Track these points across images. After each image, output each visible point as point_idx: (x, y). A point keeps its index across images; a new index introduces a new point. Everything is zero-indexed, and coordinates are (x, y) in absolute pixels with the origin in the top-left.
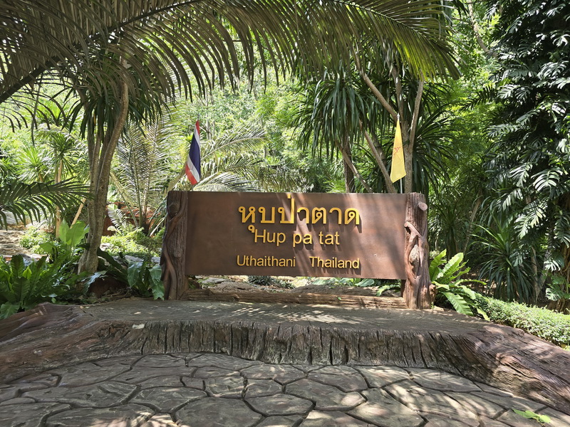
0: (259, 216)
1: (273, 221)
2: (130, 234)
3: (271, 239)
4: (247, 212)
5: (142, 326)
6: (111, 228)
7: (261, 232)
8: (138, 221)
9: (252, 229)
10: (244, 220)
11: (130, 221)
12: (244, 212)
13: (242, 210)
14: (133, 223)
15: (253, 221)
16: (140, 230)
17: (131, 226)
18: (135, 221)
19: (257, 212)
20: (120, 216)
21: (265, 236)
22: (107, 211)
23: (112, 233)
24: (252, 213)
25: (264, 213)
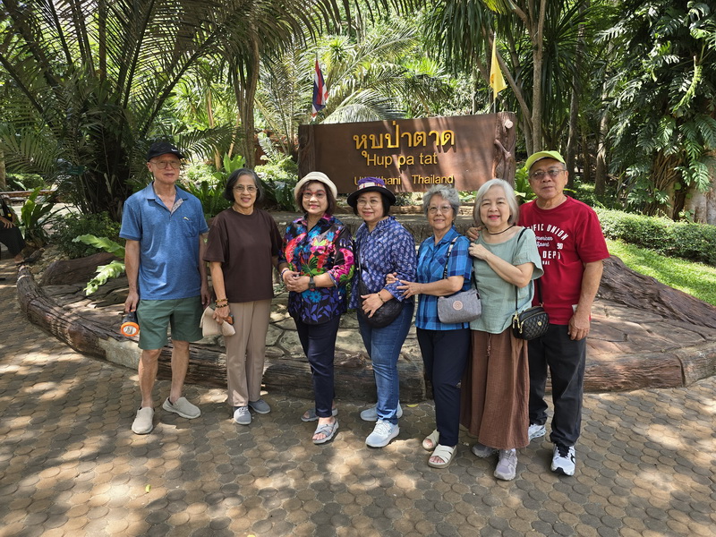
0: (370, 142)
1: (381, 147)
2: (281, 163)
3: (380, 162)
4: (360, 140)
5: (285, 223)
6: (263, 158)
7: (372, 157)
8: (286, 148)
9: (365, 154)
10: (358, 147)
11: (280, 149)
12: (357, 140)
13: (356, 138)
14: (282, 151)
15: (366, 147)
16: (290, 158)
17: (281, 154)
18: (284, 148)
19: (368, 139)
20: (269, 144)
21: (375, 159)
22: (258, 140)
23: (265, 163)
24: (364, 140)
25: (373, 139)
